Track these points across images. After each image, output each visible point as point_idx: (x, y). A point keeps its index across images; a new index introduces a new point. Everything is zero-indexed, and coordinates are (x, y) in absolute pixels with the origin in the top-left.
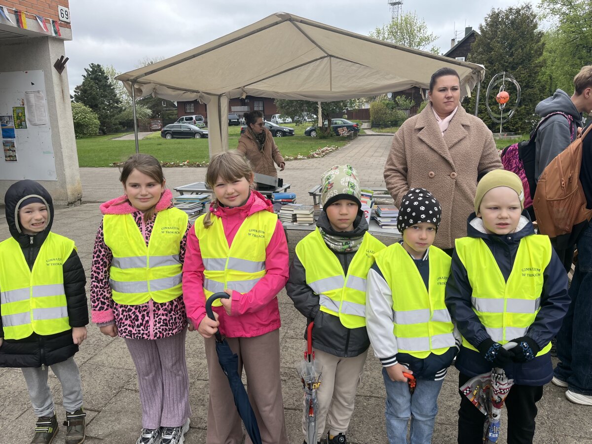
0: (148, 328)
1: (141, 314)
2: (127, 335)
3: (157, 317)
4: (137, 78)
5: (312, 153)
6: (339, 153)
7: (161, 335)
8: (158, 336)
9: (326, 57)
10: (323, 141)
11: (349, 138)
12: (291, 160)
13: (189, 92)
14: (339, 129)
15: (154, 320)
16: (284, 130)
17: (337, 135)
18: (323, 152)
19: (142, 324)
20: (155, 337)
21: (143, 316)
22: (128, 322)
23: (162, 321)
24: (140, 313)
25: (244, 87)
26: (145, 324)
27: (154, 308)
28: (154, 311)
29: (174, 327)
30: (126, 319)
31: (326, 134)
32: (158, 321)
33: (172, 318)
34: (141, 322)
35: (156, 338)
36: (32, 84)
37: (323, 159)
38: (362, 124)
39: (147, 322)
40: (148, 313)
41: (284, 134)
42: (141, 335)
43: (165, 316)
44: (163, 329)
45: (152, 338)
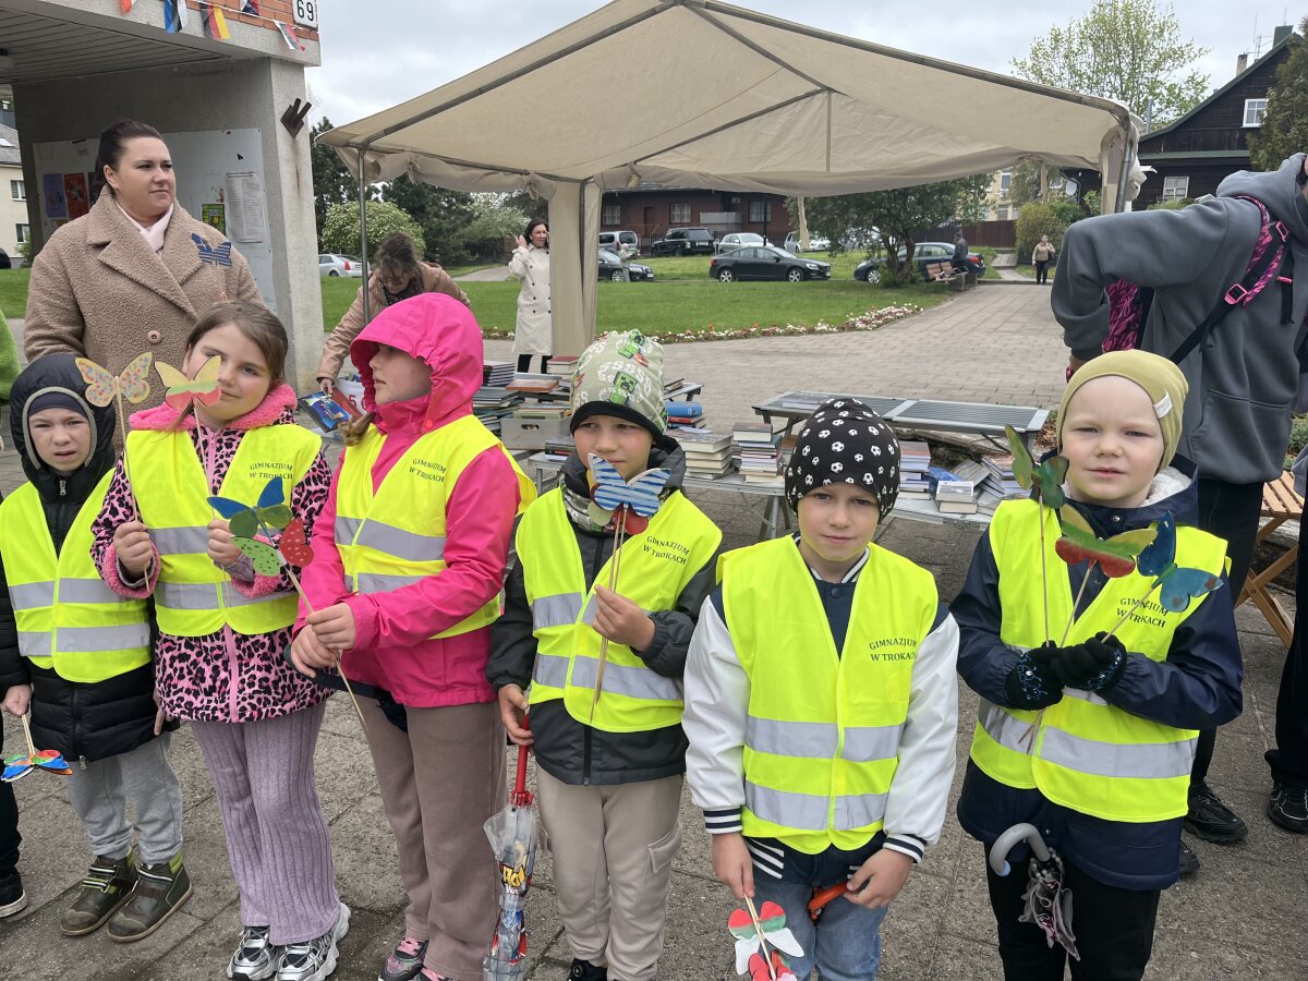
0: (227, 696)
1: (211, 667)
2: (183, 712)
3: (246, 672)
4: (369, 140)
5: (852, 319)
6: (919, 321)
7: (255, 713)
8: (248, 715)
9: (818, 92)
10: (889, 294)
11: (954, 288)
12: (800, 333)
13: (501, 173)
14: (928, 266)
15: (240, 679)
16: (808, 265)
17: (927, 281)
18: (878, 317)
19: (212, 689)
20: (240, 717)
21: (216, 669)
22: (186, 683)
23: (256, 681)
24: (208, 664)
25: (635, 162)
26: (220, 688)
27: (238, 652)
28: (240, 657)
29: (287, 696)
30: (181, 677)
31: (899, 278)
32: (247, 681)
33: (285, 677)
34: (211, 684)
35: (242, 720)
36: (240, 157)
37: (875, 333)
38: (996, 257)
39: (225, 682)
40: (225, 663)
41: (806, 274)
42: (210, 712)
43: (263, 672)
44: (259, 700)
45: (235, 719)
